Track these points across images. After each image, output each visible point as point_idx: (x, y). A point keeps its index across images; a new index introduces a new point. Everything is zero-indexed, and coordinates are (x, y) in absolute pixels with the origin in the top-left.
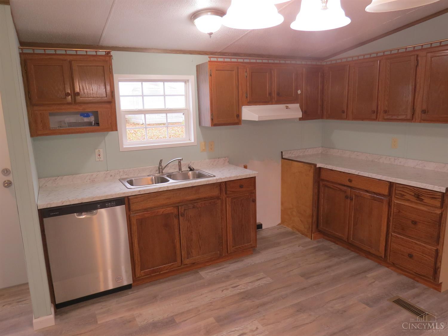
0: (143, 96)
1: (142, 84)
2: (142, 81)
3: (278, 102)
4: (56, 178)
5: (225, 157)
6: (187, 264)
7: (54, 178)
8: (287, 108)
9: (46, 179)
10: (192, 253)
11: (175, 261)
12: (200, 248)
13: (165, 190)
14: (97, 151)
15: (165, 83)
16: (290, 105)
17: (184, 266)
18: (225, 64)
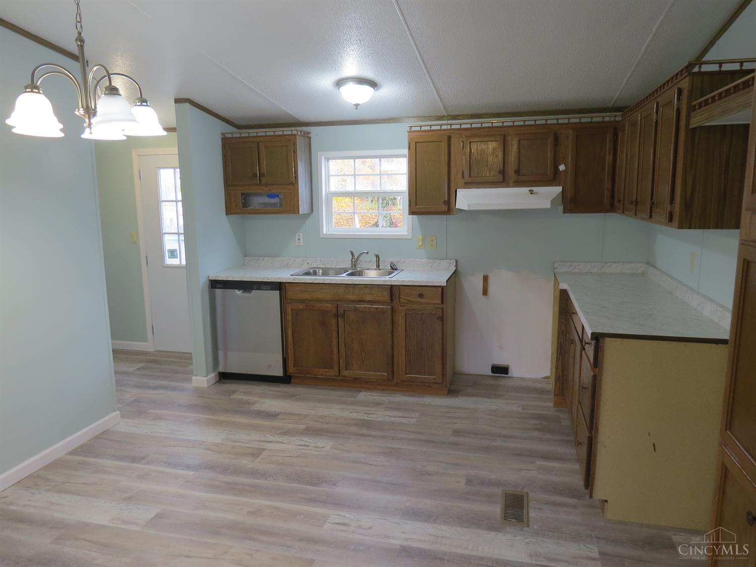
0: (355, 175)
1: (354, 161)
2: (355, 158)
3: (518, 183)
4: (258, 258)
5: (451, 259)
6: (345, 376)
7: (257, 258)
8: (531, 192)
9: (250, 258)
10: (352, 364)
11: (332, 368)
12: (363, 362)
13: (321, 282)
14: (297, 234)
15: (382, 159)
16: (535, 189)
17: (341, 378)
18: (432, 133)
